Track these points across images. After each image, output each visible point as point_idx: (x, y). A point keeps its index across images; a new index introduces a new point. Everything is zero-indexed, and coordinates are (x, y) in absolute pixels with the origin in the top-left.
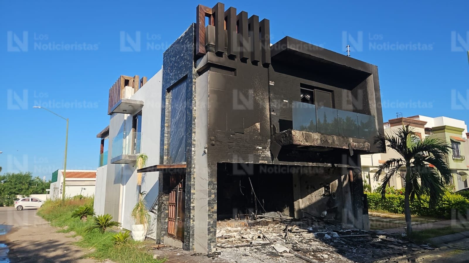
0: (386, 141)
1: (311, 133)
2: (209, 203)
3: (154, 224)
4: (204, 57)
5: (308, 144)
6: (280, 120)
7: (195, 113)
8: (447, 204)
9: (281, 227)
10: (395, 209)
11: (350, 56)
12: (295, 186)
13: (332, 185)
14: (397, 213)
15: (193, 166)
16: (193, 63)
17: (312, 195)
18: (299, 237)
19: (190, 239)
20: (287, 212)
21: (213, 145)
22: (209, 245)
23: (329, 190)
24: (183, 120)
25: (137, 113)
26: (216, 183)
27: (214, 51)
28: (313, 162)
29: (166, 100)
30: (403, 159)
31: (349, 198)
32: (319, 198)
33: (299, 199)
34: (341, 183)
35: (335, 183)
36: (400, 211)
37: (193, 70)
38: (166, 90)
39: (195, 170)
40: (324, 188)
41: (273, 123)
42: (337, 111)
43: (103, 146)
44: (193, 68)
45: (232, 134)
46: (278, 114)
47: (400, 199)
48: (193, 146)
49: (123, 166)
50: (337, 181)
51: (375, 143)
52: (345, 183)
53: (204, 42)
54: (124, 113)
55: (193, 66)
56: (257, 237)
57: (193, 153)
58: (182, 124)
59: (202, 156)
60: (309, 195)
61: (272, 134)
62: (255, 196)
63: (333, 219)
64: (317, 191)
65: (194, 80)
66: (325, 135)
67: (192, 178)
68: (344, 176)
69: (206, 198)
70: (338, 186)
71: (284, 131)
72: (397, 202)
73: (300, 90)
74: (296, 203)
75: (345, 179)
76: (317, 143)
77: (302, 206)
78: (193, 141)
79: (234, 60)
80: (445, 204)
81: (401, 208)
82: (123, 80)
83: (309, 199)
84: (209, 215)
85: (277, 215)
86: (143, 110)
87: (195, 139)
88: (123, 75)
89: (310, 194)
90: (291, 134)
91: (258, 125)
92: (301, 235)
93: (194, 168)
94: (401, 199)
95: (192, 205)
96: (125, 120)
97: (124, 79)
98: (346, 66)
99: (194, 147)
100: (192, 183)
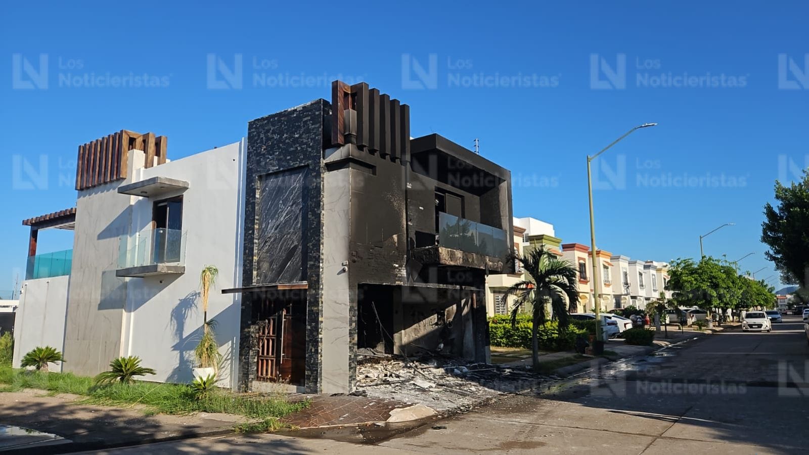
0: (517, 261)
1: (455, 250)
2: (351, 334)
3: (224, 367)
4: (341, 148)
5: (452, 263)
6: (416, 231)
7: (323, 218)
8: (556, 333)
9: (399, 364)
10: (497, 341)
11: (478, 152)
12: (397, 312)
13: (447, 311)
14: (501, 346)
15: (321, 287)
16: (322, 152)
17: (421, 325)
18: (427, 373)
19: (317, 379)
20: (380, 348)
21: (354, 261)
22: (350, 382)
23: (444, 317)
24: (297, 224)
25: (168, 197)
26: (356, 308)
27: (355, 142)
28: (443, 284)
29: (257, 191)
30: (534, 282)
31: (470, 326)
32: (430, 329)
33: (401, 330)
34: (460, 309)
35: (452, 309)
36: (503, 343)
37: (321, 162)
38: (257, 177)
39: (323, 292)
40: (436, 315)
41: (410, 236)
42: (476, 224)
43: (36, 241)
44: (322, 159)
45: (371, 249)
46: (415, 224)
47: (504, 328)
48: (321, 261)
49: (128, 281)
50: (455, 306)
51: (507, 263)
52: (466, 310)
53: (343, 130)
54: (130, 194)
55: (322, 156)
56: (383, 375)
57: (321, 270)
58: (294, 230)
59: (338, 274)
60: (416, 325)
61: (409, 249)
62: (381, 325)
63: (448, 353)
64: (427, 319)
65: (322, 175)
66: (467, 253)
67: (320, 303)
68: (465, 300)
69: (345, 328)
70: (456, 313)
71: (427, 247)
72: (501, 332)
73: (434, 195)
74: (396, 336)
75: (466, 303)
76: (460, 262)
77: (405, 340)
78: (321, 255)
79: (374, 155)
80: (554, 333)
81: (504, 340)
82: (127, 138)
83: (415, 329)
84: (350, 347)
85: (369, 352)
86: (186, 195)
87: (323, 252)
88: (127, 130)
89: (418, 323)
90: (438, 251)
91: (395, 237)
92: (430, 371)
93: (322, 289)
94: (506, 328)
95: (320, 336)
96: (131, 206)
97: (129, 135)
98: (486, 170)
99: (322, 263)
100: (320, 308)
